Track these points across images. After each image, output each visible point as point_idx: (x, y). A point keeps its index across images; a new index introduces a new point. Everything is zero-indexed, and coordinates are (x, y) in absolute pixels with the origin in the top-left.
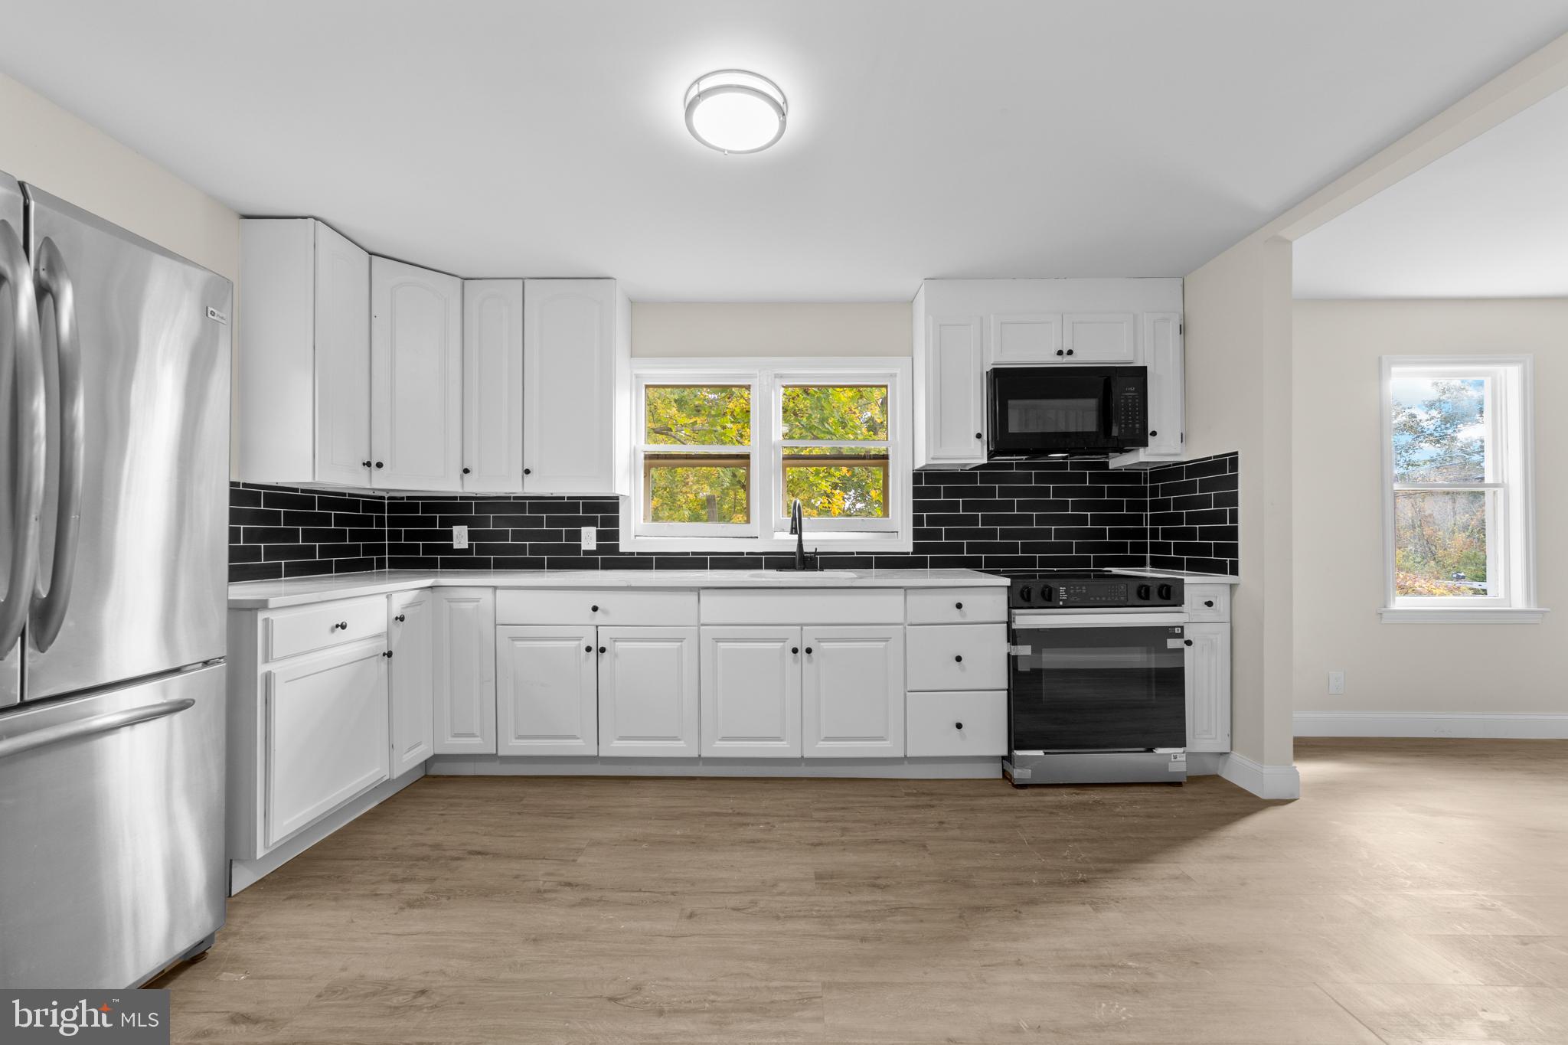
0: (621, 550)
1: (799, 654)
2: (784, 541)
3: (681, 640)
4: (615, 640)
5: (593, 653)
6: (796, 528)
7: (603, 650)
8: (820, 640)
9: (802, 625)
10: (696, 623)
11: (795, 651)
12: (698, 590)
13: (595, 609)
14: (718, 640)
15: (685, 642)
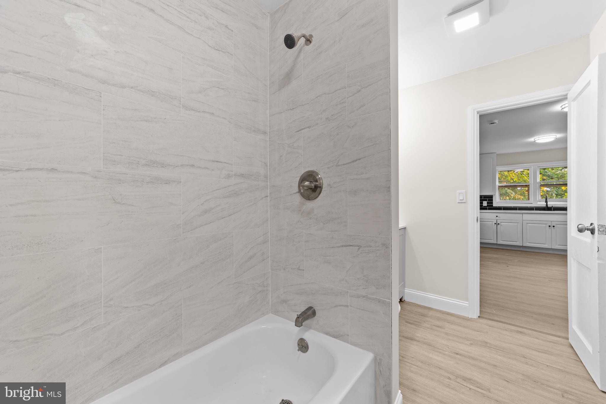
0: (493, 206)
1: (550, 227)
2: (543, 204)
3: (518, 223)
4: (501, 222)
5: (496, 225)
6: (546, 202)
7: (499, 224)
8: (557, 225)
9: (551, 221)
10: (522, 219)
11: (550, 226)
12: (522, 213)
13: (497, 216)
14: (527, 223)
15: (519, 223)
